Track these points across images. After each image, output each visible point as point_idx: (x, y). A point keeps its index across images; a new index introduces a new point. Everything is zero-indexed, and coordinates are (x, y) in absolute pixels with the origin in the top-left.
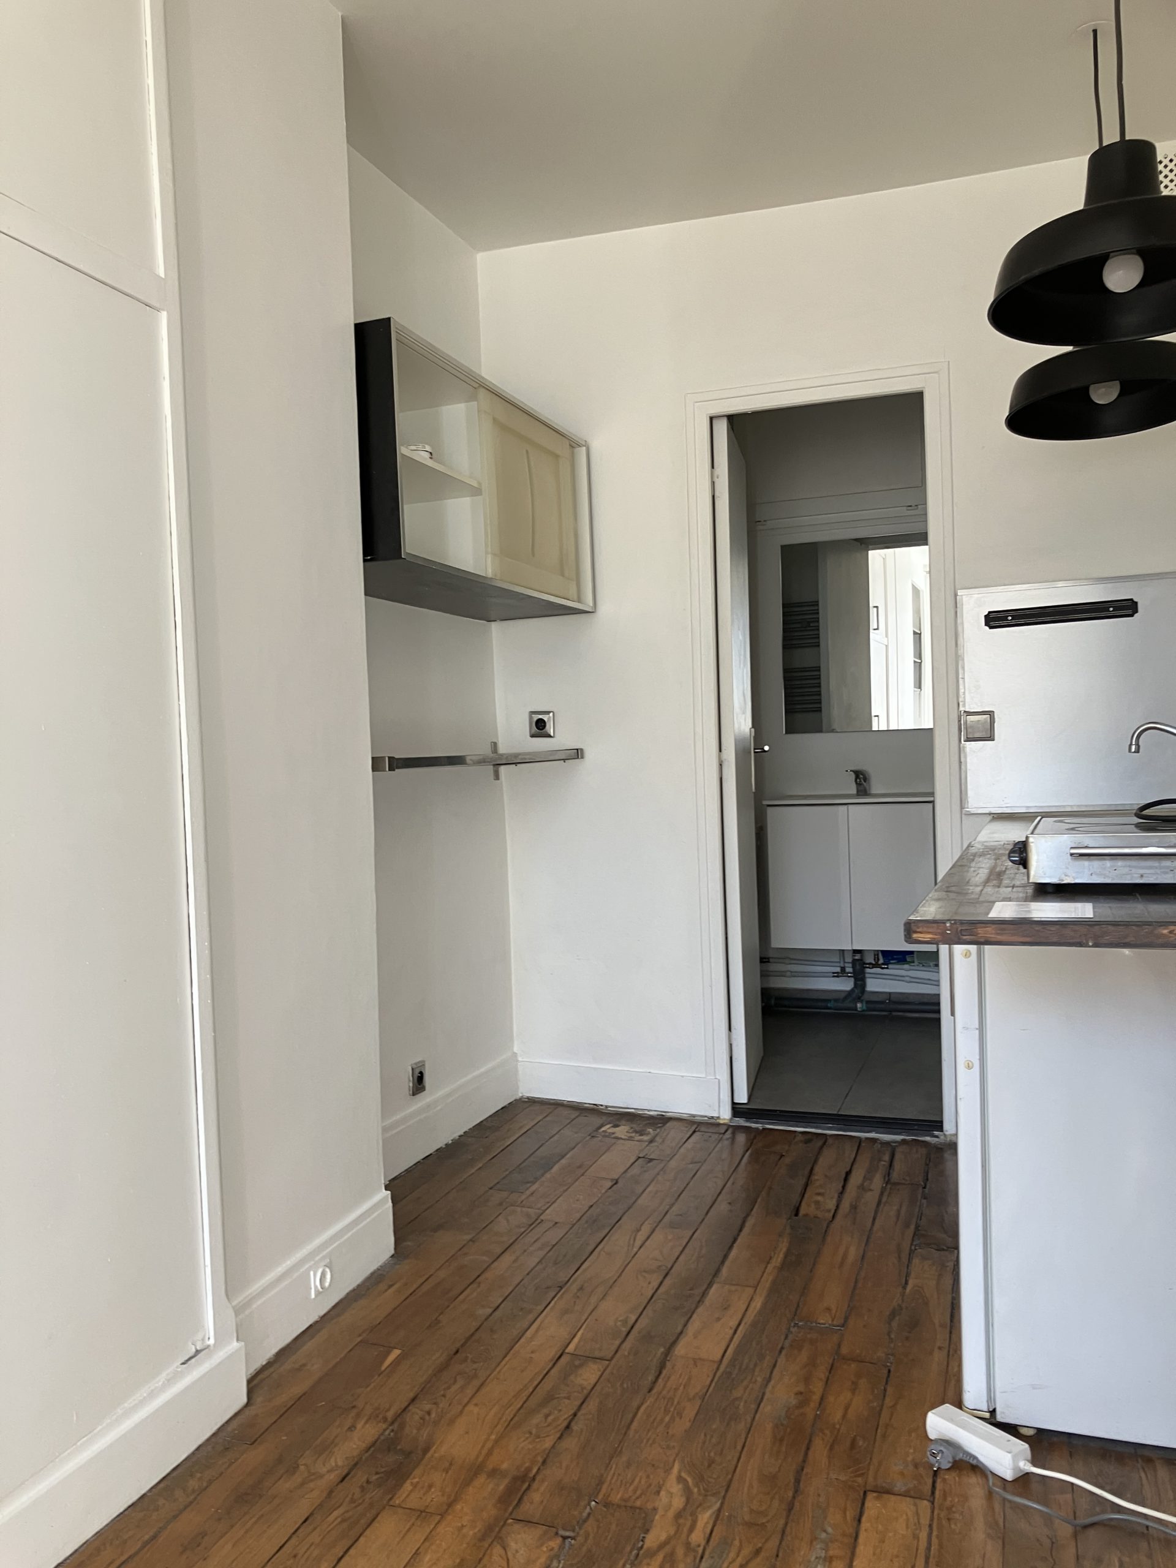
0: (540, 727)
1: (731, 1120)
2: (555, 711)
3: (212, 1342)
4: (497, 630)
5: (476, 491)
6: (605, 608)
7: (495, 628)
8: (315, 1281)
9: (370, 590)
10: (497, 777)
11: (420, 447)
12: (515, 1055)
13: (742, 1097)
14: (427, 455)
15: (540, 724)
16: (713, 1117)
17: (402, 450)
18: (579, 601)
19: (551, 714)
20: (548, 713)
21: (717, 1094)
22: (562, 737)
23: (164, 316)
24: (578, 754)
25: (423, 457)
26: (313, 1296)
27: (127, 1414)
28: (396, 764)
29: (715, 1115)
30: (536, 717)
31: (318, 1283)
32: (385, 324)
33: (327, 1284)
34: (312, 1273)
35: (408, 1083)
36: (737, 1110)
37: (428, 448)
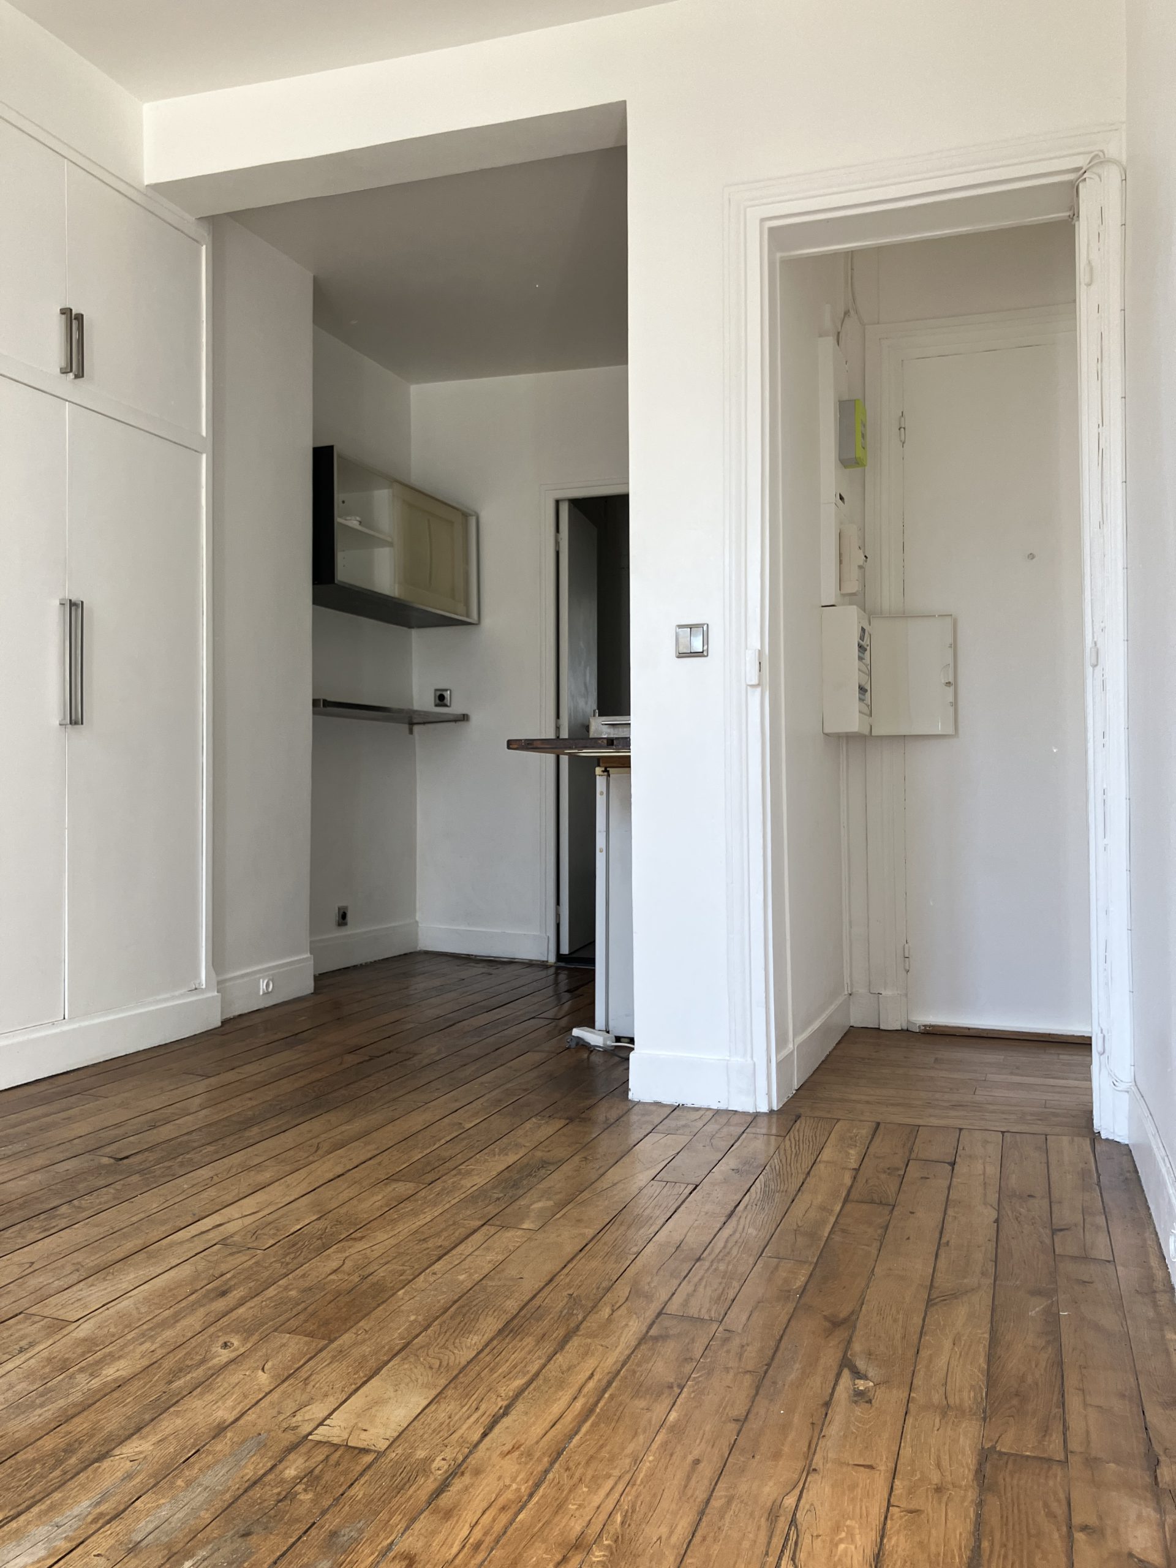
0: (441, 699)
1: (555, 963)
2: (452, 689)
3: (204, 987)
4: (415, 634)
5: (391, 544)
6: (487, 622)
7: (415, 633)
8: (263, 985)
9: (316, 601)
10: (411, 732)
11: (353, 518)
12: (417, 922)
13: (565, 950)
14: (358, 523)
15: (441, 698)
16: (543, 961)
17: (338, 520)
18: (468, 616)
19: (449, 692)
20: (446, 690)
21: (546, 945)
22: (456, 708)
23: (204, 456)
24: (464, 718)
25: (353, 523)
26: (261, 993)
27: (157, 1002)
28: (327, 703)
29: (545, 959)
30: (438, 693)
31: (265, 987)
32: (330, 449)
33: (270, 989)
34: (261, 980)
35: (334, 916)
36: (559, 957)
37: (358, 518)
